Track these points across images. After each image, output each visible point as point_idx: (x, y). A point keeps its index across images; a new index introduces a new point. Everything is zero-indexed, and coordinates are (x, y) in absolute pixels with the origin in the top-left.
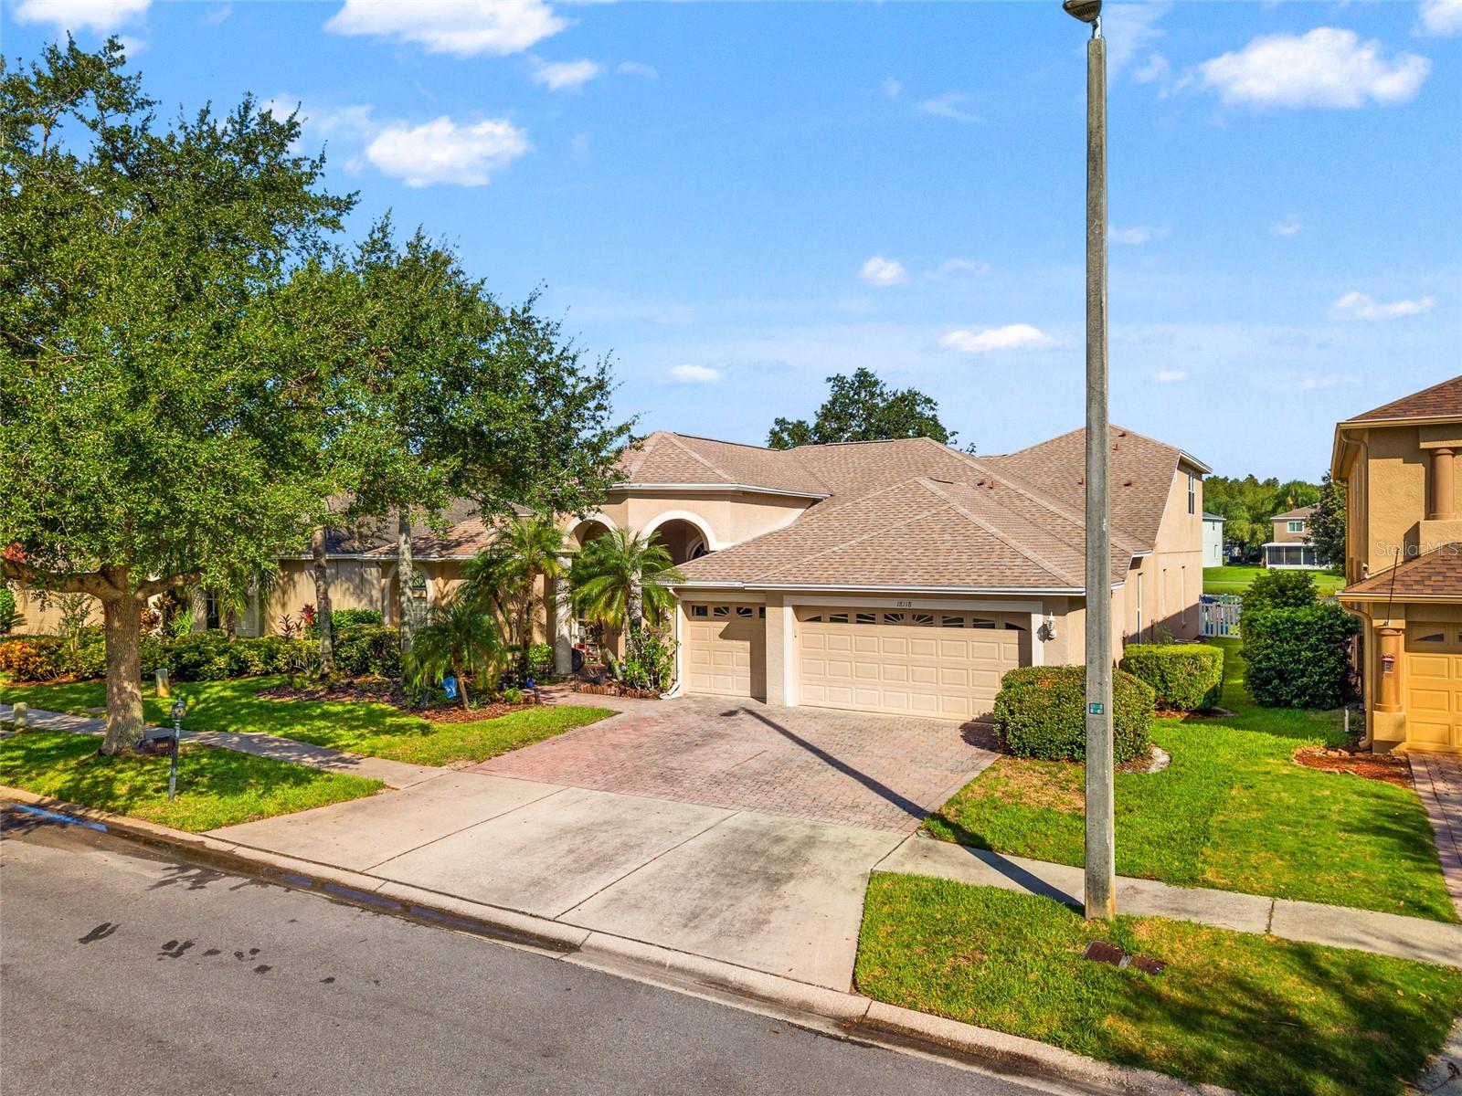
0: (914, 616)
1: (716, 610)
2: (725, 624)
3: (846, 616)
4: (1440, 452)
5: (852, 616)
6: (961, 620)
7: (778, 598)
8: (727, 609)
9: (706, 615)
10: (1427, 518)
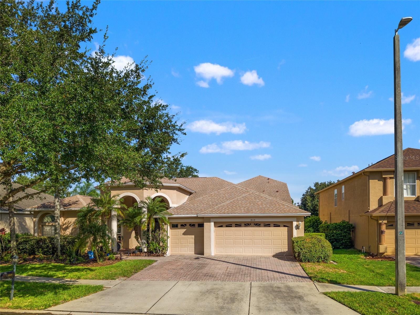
0: (254, 224)
1: (181, 225)
2: (185, 230)
3: (232, 225)
4: (387, 178)
5: (234, 225)
6: (270, 225)
7: (209, 219)
8: (186, 225)
9: (178, 227)
10: (383, 195)
